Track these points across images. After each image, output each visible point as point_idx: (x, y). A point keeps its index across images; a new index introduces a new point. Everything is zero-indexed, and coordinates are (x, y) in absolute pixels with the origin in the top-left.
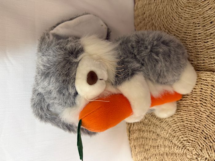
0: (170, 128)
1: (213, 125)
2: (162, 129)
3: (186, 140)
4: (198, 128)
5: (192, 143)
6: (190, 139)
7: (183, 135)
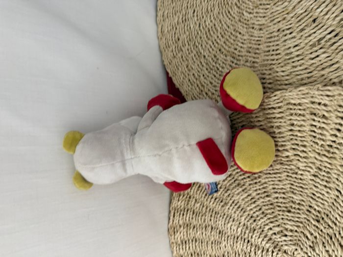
0: (244, 214)
1: (328, 192)
2: (228, 218)
3: (278, 233)
4: (299, 204)
5: (291, 236)
6: (286, 229)
7: (271, 222)
